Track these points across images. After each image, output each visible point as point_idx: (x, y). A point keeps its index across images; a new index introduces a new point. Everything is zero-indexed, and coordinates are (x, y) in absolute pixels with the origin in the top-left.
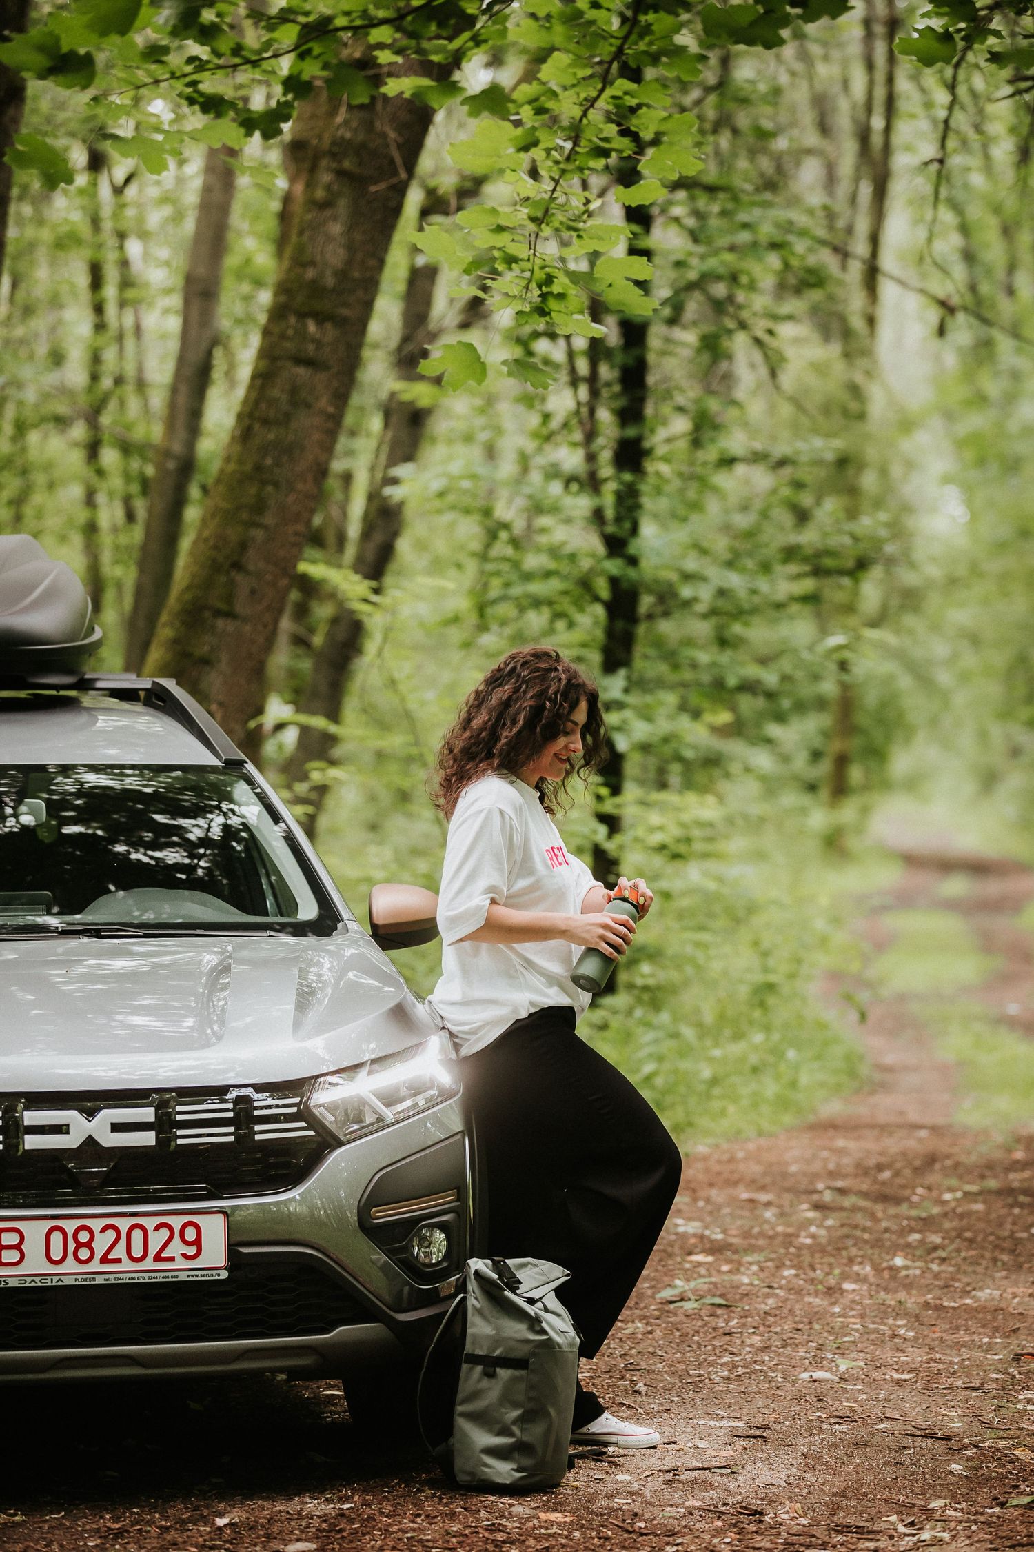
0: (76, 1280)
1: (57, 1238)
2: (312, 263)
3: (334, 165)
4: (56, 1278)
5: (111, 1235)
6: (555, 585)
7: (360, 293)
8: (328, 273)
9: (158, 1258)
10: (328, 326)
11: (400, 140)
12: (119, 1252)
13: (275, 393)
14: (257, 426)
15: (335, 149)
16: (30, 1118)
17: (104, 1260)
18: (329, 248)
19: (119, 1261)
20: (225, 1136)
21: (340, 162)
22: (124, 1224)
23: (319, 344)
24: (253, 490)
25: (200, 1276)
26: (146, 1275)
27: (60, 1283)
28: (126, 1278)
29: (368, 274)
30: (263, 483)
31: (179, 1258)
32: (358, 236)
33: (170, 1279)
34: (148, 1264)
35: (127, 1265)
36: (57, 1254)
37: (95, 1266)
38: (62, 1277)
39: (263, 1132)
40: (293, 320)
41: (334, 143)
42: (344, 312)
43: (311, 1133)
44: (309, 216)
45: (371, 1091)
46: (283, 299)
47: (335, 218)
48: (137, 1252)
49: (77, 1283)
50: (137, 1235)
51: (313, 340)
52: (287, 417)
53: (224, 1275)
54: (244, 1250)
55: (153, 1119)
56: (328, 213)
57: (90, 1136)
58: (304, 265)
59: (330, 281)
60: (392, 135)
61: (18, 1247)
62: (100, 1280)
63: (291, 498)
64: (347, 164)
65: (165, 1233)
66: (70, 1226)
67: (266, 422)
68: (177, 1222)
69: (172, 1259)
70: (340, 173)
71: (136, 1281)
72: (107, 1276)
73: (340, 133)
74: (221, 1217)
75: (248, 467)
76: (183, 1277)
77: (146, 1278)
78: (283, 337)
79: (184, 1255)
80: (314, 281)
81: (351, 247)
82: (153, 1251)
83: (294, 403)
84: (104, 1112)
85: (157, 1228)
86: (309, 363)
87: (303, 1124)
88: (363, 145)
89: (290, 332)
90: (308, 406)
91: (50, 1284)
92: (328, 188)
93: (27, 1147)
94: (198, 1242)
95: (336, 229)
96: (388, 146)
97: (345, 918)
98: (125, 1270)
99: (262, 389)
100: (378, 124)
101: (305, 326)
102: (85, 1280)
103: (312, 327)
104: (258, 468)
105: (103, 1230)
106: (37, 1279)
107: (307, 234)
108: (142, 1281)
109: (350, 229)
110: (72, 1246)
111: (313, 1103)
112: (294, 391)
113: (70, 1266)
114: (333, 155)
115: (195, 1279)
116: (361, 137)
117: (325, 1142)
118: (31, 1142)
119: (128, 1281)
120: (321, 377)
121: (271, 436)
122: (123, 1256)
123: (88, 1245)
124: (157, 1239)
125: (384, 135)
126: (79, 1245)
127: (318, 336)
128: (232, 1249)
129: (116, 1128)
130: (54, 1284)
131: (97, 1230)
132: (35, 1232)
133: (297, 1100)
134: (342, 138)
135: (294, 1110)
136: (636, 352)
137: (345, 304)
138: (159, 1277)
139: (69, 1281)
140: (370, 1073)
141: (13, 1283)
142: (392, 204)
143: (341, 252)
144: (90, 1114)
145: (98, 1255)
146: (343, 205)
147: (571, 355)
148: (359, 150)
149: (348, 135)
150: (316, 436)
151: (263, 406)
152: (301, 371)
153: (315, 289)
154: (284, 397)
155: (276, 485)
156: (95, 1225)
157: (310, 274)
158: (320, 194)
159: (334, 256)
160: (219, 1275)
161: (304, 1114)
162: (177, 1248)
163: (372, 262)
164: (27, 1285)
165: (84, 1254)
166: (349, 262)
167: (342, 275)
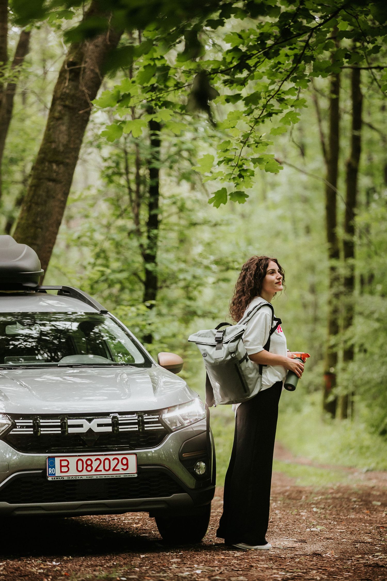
0: (87, 477)
1: (80, 463)
2: (54, 142)
3: (62, 103)
4: (80, 477)
5: (98, 462)
6: (124, 275)
7: (73, 153)
8: (61, 145)
9: (114, 470)
10: (61, 166)
11: (90, 93)
12: (101, 468)
13: (41, 192)
14: (33, 205)
15: (62, 97)
16: (70, 422)
17: (96, 470)
18: (61, 136)
19: (101, 471)
20: (135, 428)
21: (64, 102)
22: (102, 458)
23: (58, 173)
24: (32, 231)
25: (128, 476)
26: (110, 476)
27: (81, 478)
28: (103, 477)
29: (76, 146)
30: (37, 228)
31: (121, 470)
32: (72, 131)
33: (118, 477)
34: (111, 472)
35: (104, 472)
36: (80, 469)
37: (93, 473)
38: (82, 476)
39: (148, 427)
40: (47, 164)
41: (62, 94)
42: (67, 161)
43: (163, 428)
44: (52, 123)
45: (180, 415)
46: (42, 155)
47: (63, 124)
48: (107, 468)
49: (87, 478)
50: (107, 462)
51: (55, 172)
52: (46, 202)
53: (136, 475)
54: (143, 467)
55: (111, 422)
56: (60, 122)
57: (90, 428)
58: (51, 142)
59: (61, 148)
60: (86, 91)
61: (67, 466)
62: (95, 477)
63: (47, 234)
64: (67, 103)
65: (116, 461)
66: (84, 459)
67: (37, 204)
68: (120, 457)
69: (119, 470)
70: (65, 106)
71: (107, 478)
72: (97, 476)
73: (64, 90)
74: (135, 456)
75: (30, 222)
76: (122, 476)
77: (110, 477)
78: (43, 170)
79: (123, 469)
80: (55, 149)
81: (69, 135)
82: (112, 467)
83: (48, 197)
84: (95, 420)
85: (113, 460)
86: (54, 180)
87: (160, 425)
88: (74, 95)
89: (46, 169)
90: (54, 198)
91: (78, 479)
92: (60, 112)
93: (69, 432)
94: (127, 464)
95: (64, 128)
96: (84, 95)
97: (154, 363)
98: (103, 474)
99: (35, 191)
100: (80, 87)
101: (52, 166)
102: (90, 477)
103: (55, 167)
104: (34, 222)
105: (96, 460)
106: (74, 477)
107: (51, 130)
108: (109, 477)
109: (69, 129)
110: (85, 466)
111: (163, 418)
112: (48, 192)
113: (85, 472)
114: (62, 99)
115: (126, 477)
116: (72, 92)
117: (167, 431)
118: (71, 430)
119: (104, 478)
120: (59, 186)
121: (39, 209)
122: (102, 469)
123: (91, 465)
124: (114, 463)
125: (83, 92)
126: (88, 465)
127: (57, 170)
128: (139, 466)
129: (99, 425)
130: (79, 479)
131: (93, 460)
132: (73, 461)
133: (158, 416)
134: (65, 92)
135: (157, 420)
136: (155, 180)
137: (68, 158)
138: (115, 476)
139: (84, 478)
140: (179, 409)
141: (66, 478)
142: (85, 118)
143: (66, 137)
144: (90, 421)
145: (94, 469)
146: (66, 119)
147: (128, 181)
148: (72, 97)
149: (68, 91)
150: (57, 209)
151: (36, 197)
152: (51, 184)
153: (56, 152)
154: (44, 194)
155: (41, 228)
156: (93, 458)
157: (53, 146)
158: (57, 114)
159: (63, 138)
160: (134, 476)
161: (160, 421)
162: (120, 466)
163: (78, 141)
164: (70, 479)
165: (89, 468)
166: (69, 141)
167: (66, 146)
